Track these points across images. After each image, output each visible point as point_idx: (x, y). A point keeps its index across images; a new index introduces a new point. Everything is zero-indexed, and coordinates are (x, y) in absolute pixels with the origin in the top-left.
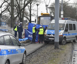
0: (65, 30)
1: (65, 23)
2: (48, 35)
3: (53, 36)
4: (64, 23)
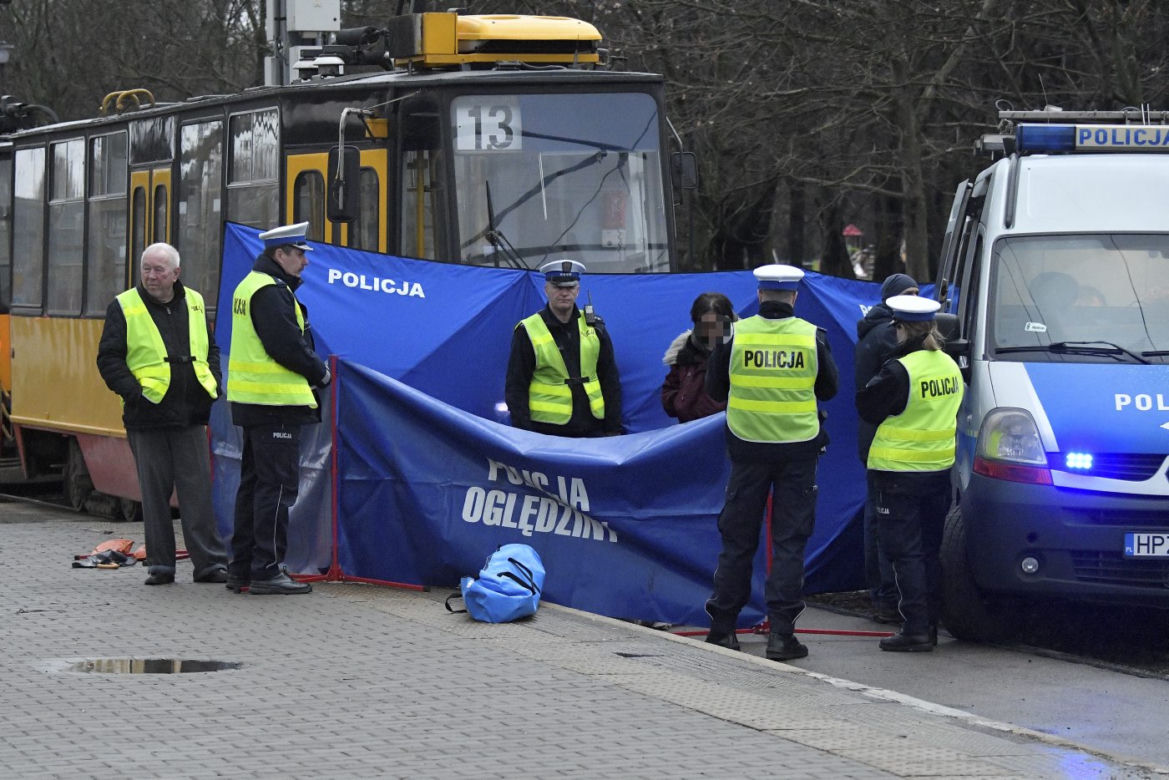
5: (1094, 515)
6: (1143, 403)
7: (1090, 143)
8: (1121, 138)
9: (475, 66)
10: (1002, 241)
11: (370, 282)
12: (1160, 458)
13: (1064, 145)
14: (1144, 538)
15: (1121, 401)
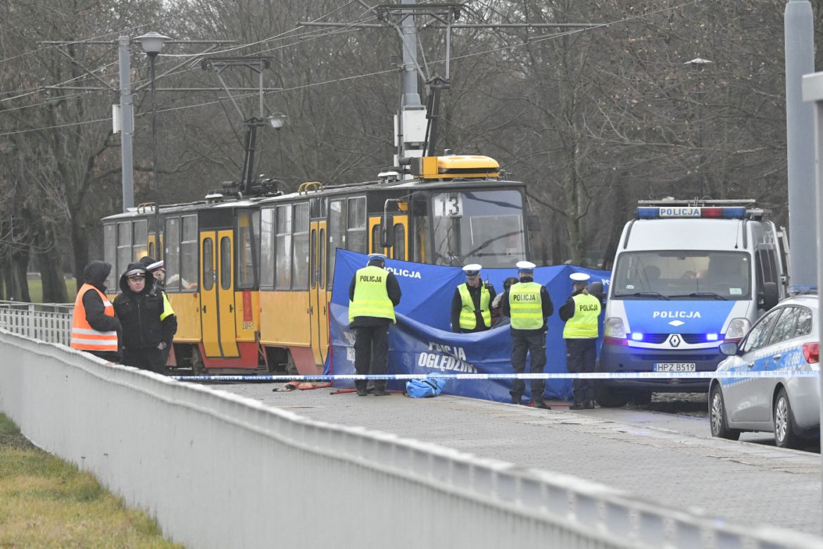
0: (759, 297)
1: (745, 247)
2: (648, 338)
3: (684, 345)
4: (741, 249)
5: (644, 357)
6: (664, 315)
7: (665, 214)
8: (677, 212)
9: (445, 180)
10: (621, 254)
11: (398, 272)
12: (668, 335)
13: (655, 216)
14: (660, 365)
15: (655, 314)
